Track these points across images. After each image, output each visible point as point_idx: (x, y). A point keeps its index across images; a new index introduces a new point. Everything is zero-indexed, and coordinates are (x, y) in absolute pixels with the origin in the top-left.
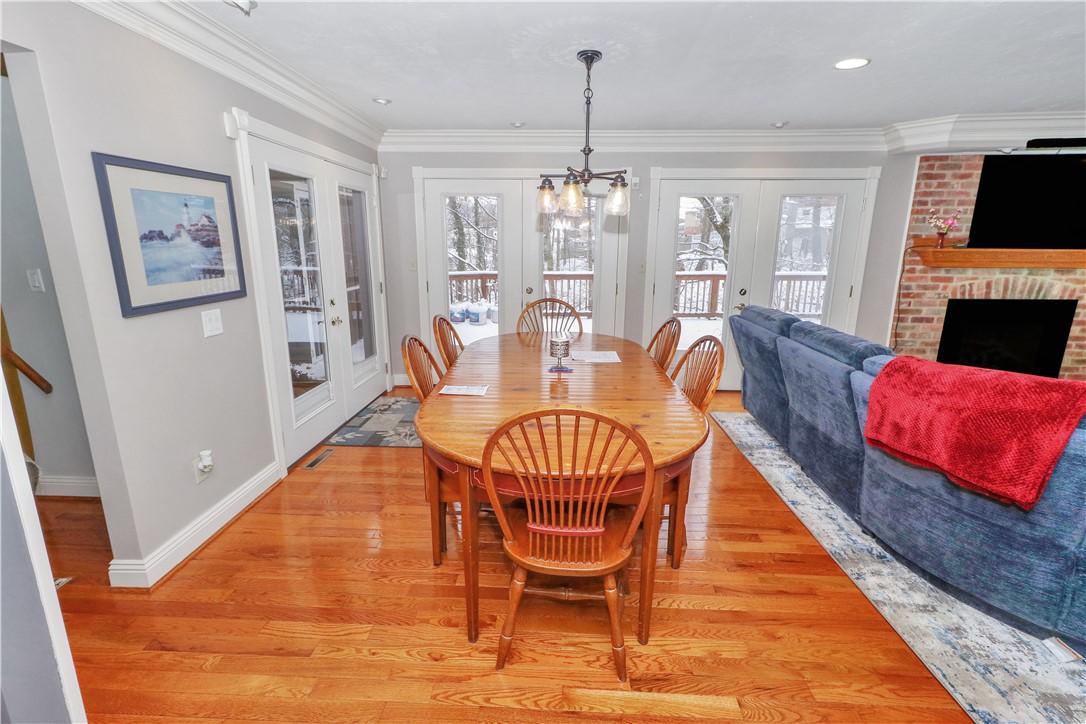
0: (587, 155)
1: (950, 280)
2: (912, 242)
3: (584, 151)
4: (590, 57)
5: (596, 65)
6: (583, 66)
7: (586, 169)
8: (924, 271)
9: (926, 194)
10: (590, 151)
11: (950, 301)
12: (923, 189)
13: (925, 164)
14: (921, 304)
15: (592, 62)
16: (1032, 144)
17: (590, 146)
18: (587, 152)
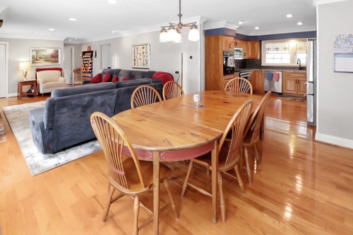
7: (180, 23)
10: (181, 15)
17: (181, 13)
18: (180, 15)
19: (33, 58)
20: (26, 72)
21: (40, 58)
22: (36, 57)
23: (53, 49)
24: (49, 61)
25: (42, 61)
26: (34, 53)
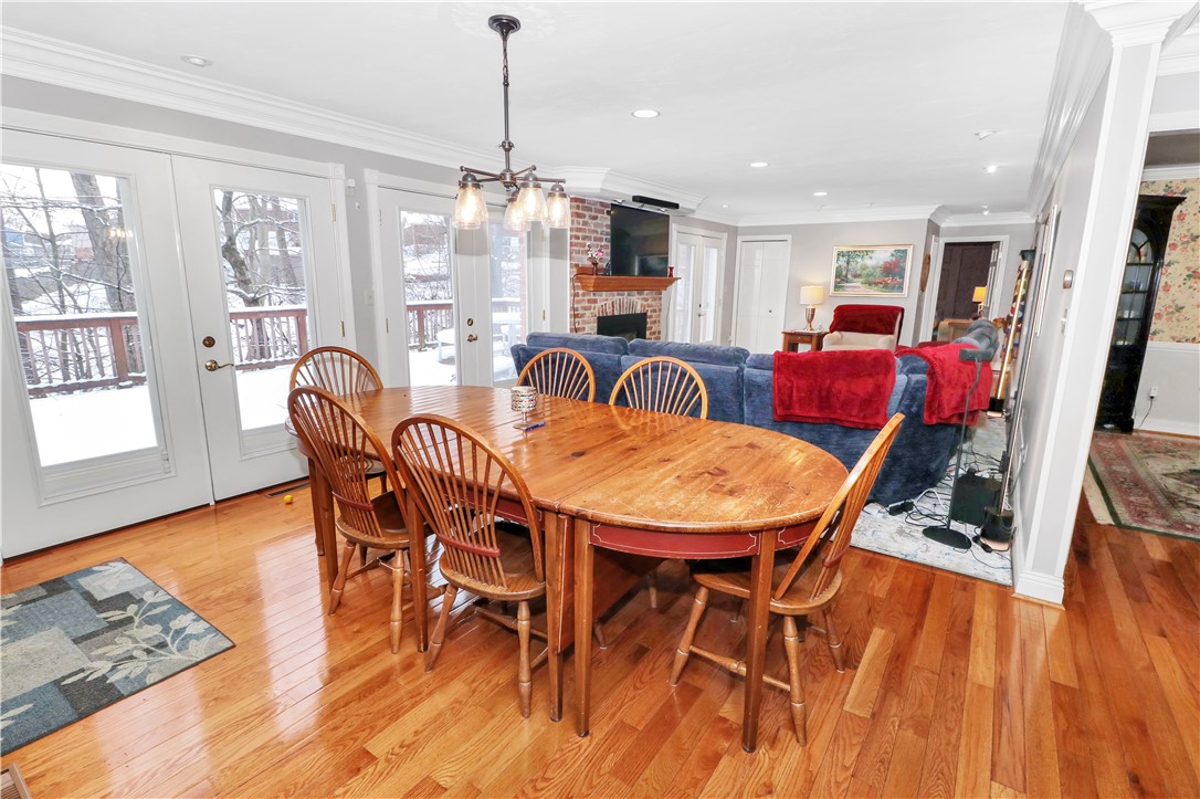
0: (507, 151)
1: (595, 301)
2: (575, 270)
3: (503, 146)
4: (505, 25)
5: (512, 36)
6: (496, 36)
7: (508, 170)
8: (584, 295)
9: (578, 230)
10: (511, 146)
11: (599, 318)
12: (576, 226)
13: (574, 204)
14: (584, 322)
15: (507, 33)
16: (635, 199)
17: (511, 139)
18: (507, 147)
19: (838, 275)
20: (813, 310)
21: (856, 276)
22: (844, 273)
23: (892, 249)
24: (876, 284)
25: (858, 283)
26: (843, 262)
